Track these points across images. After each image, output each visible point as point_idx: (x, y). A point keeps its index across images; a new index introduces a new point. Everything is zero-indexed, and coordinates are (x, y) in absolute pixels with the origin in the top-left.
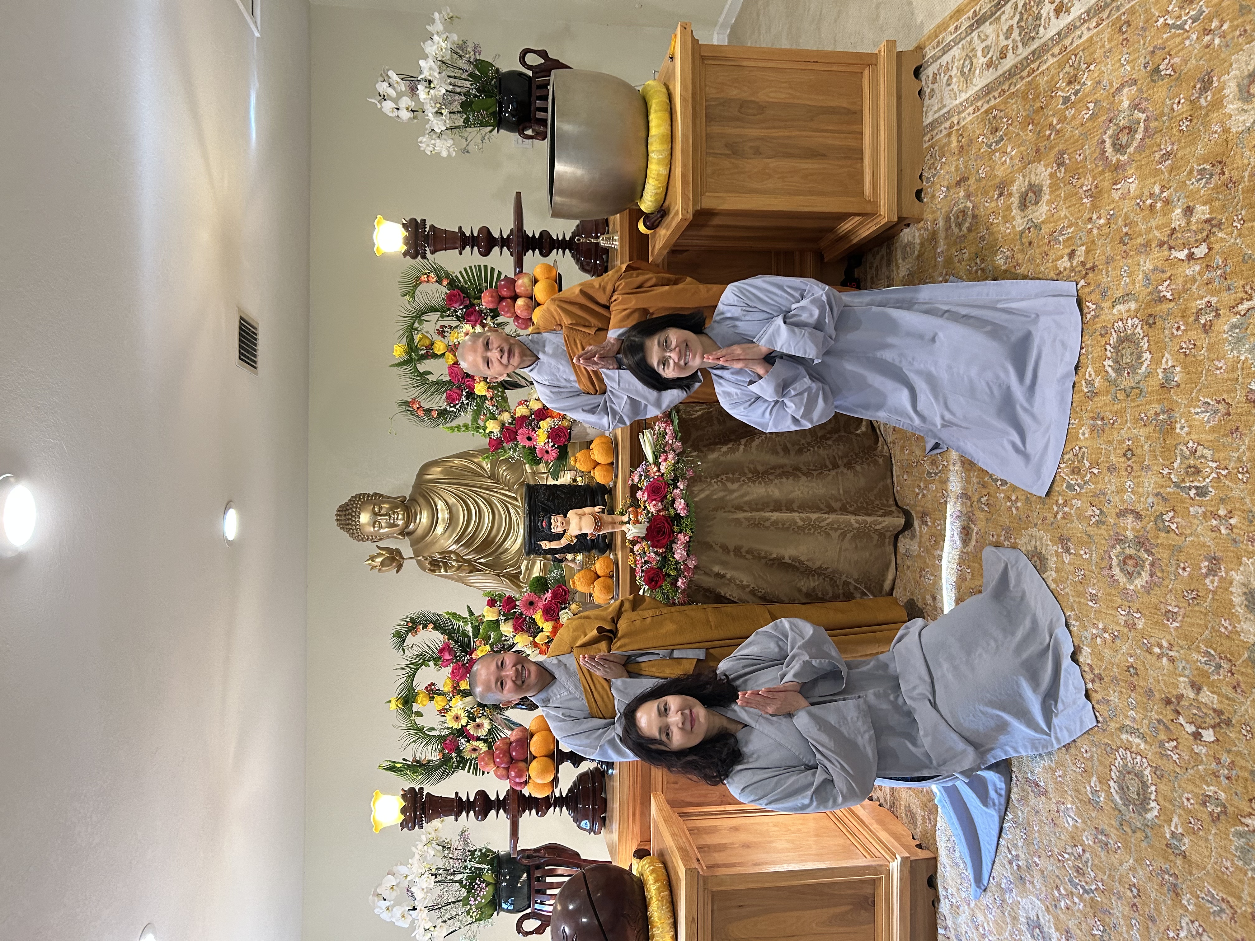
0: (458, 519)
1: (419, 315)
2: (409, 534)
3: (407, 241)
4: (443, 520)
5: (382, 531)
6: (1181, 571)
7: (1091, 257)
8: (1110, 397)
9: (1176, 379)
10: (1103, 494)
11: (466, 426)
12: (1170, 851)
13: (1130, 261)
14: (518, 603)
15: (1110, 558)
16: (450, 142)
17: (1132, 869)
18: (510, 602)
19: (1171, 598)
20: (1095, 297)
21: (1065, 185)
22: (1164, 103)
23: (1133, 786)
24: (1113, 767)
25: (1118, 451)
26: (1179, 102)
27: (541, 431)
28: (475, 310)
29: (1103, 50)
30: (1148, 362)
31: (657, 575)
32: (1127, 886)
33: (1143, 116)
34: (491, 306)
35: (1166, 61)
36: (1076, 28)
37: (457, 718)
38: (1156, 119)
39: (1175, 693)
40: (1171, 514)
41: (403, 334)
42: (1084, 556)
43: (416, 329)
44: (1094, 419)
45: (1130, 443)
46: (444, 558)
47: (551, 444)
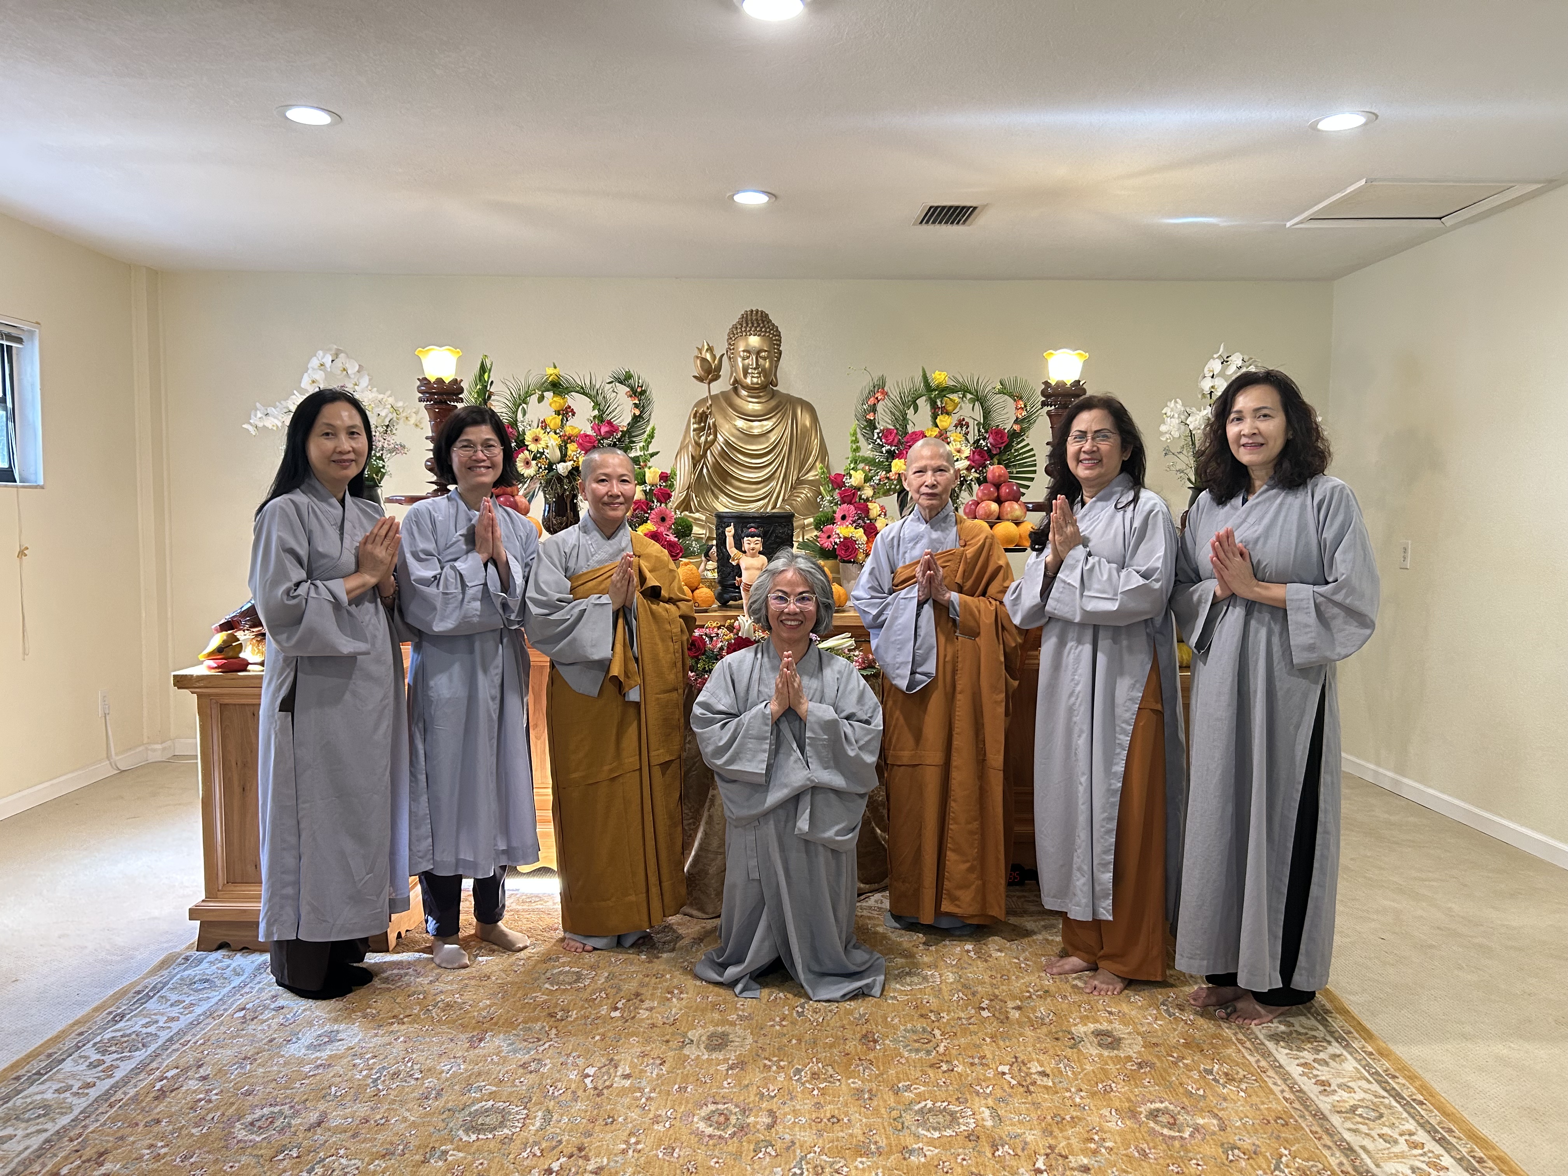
0: (752, 444)
1: (980, 399)
2: (735, 390)
3: (1061, 385)
4: (751, 427)
5: (740, 360)
6: (715, 1160)
7: (1040, 1090)
8: (893, 1105)
9: (912, 1158)
10: (791, 1098)
11: (857, 449)
12: (428, 1150)
13: (1035, 1123)
14: (663, 505)
15: (725, 1104)
16: (1177, 435)
17: (405, 1120)
18: (665, 497)
19: (688, 1151)
20: (999, 1093)
21: (1118, 1069)
22: (1200, 1152)
23: (489, 1120)
24: (508, 1104)
25: (836, 1112)
26: (1198, 1165)
27: (853, 529)
28: (986, 460)
29: (1258, 1103)
30: (929, 1135)
31: (698, 649)
32: (386, 1115)
33: (1186, 1135)
34: (990, 476)
35: (1242, 1155)
36: (1285, 1080)
37: (536, 440)
38: (1182, 1146)
39: (590, 1154)
40: (773, 1153)
41: (958, 382)
42: (725, 1082)
43: (964, 396)
44: (870, 1091)
45: (846, 1120)
46: (709, 428)
47: (837, 541)
